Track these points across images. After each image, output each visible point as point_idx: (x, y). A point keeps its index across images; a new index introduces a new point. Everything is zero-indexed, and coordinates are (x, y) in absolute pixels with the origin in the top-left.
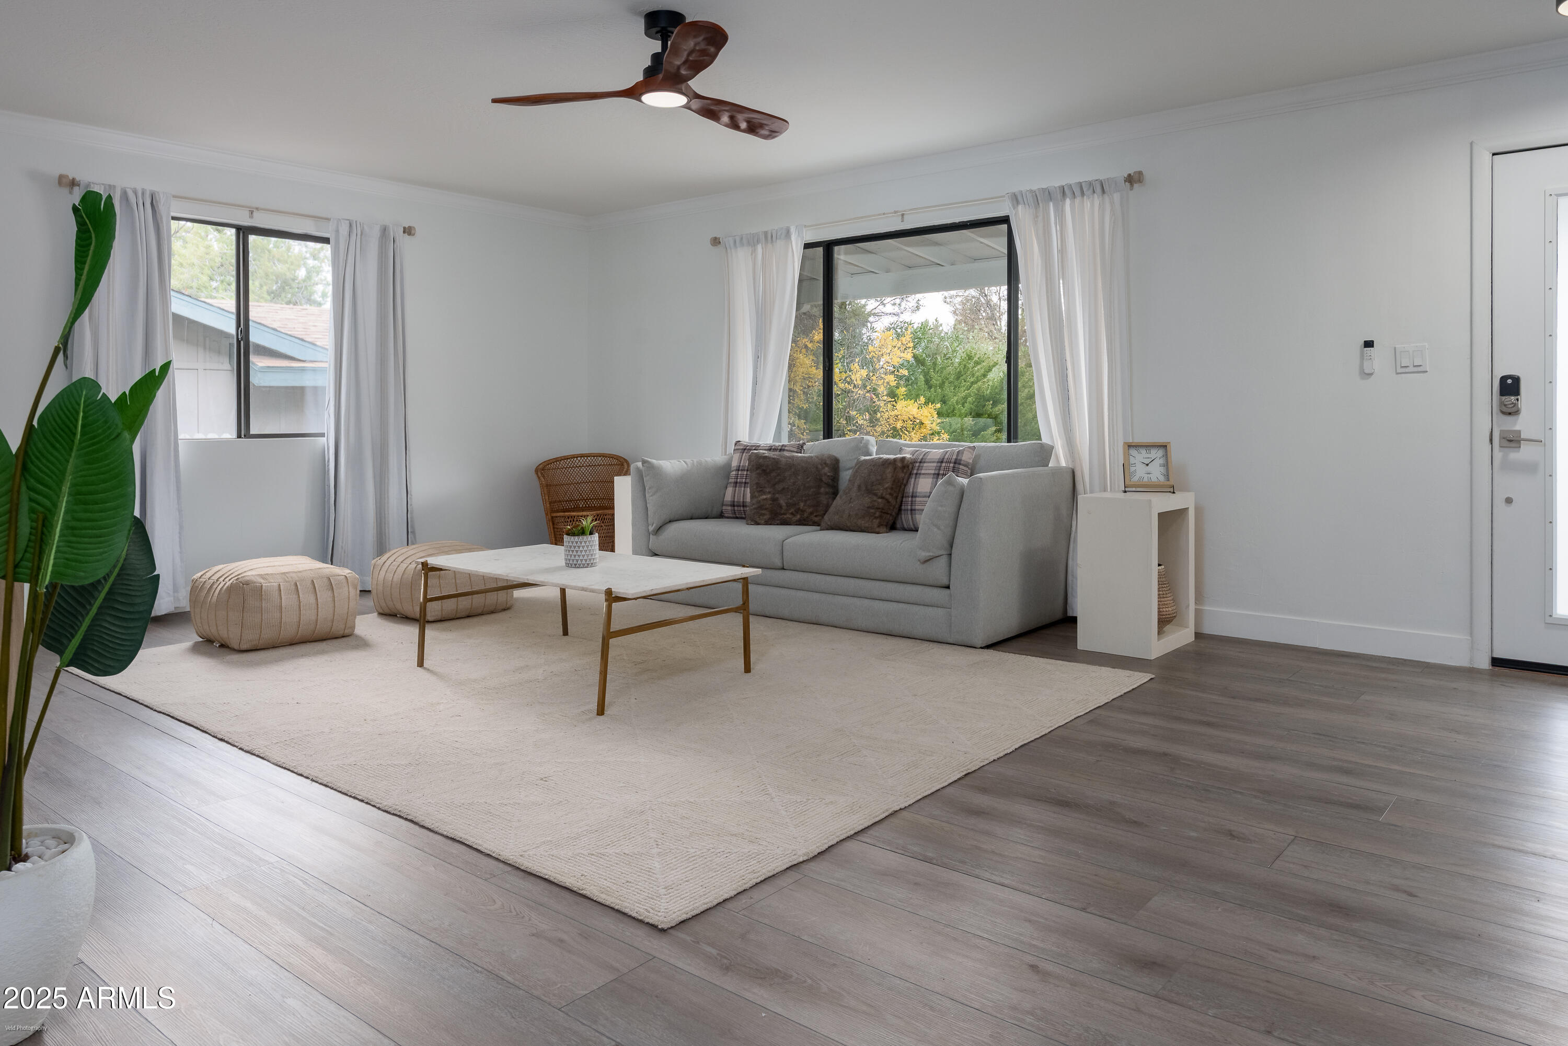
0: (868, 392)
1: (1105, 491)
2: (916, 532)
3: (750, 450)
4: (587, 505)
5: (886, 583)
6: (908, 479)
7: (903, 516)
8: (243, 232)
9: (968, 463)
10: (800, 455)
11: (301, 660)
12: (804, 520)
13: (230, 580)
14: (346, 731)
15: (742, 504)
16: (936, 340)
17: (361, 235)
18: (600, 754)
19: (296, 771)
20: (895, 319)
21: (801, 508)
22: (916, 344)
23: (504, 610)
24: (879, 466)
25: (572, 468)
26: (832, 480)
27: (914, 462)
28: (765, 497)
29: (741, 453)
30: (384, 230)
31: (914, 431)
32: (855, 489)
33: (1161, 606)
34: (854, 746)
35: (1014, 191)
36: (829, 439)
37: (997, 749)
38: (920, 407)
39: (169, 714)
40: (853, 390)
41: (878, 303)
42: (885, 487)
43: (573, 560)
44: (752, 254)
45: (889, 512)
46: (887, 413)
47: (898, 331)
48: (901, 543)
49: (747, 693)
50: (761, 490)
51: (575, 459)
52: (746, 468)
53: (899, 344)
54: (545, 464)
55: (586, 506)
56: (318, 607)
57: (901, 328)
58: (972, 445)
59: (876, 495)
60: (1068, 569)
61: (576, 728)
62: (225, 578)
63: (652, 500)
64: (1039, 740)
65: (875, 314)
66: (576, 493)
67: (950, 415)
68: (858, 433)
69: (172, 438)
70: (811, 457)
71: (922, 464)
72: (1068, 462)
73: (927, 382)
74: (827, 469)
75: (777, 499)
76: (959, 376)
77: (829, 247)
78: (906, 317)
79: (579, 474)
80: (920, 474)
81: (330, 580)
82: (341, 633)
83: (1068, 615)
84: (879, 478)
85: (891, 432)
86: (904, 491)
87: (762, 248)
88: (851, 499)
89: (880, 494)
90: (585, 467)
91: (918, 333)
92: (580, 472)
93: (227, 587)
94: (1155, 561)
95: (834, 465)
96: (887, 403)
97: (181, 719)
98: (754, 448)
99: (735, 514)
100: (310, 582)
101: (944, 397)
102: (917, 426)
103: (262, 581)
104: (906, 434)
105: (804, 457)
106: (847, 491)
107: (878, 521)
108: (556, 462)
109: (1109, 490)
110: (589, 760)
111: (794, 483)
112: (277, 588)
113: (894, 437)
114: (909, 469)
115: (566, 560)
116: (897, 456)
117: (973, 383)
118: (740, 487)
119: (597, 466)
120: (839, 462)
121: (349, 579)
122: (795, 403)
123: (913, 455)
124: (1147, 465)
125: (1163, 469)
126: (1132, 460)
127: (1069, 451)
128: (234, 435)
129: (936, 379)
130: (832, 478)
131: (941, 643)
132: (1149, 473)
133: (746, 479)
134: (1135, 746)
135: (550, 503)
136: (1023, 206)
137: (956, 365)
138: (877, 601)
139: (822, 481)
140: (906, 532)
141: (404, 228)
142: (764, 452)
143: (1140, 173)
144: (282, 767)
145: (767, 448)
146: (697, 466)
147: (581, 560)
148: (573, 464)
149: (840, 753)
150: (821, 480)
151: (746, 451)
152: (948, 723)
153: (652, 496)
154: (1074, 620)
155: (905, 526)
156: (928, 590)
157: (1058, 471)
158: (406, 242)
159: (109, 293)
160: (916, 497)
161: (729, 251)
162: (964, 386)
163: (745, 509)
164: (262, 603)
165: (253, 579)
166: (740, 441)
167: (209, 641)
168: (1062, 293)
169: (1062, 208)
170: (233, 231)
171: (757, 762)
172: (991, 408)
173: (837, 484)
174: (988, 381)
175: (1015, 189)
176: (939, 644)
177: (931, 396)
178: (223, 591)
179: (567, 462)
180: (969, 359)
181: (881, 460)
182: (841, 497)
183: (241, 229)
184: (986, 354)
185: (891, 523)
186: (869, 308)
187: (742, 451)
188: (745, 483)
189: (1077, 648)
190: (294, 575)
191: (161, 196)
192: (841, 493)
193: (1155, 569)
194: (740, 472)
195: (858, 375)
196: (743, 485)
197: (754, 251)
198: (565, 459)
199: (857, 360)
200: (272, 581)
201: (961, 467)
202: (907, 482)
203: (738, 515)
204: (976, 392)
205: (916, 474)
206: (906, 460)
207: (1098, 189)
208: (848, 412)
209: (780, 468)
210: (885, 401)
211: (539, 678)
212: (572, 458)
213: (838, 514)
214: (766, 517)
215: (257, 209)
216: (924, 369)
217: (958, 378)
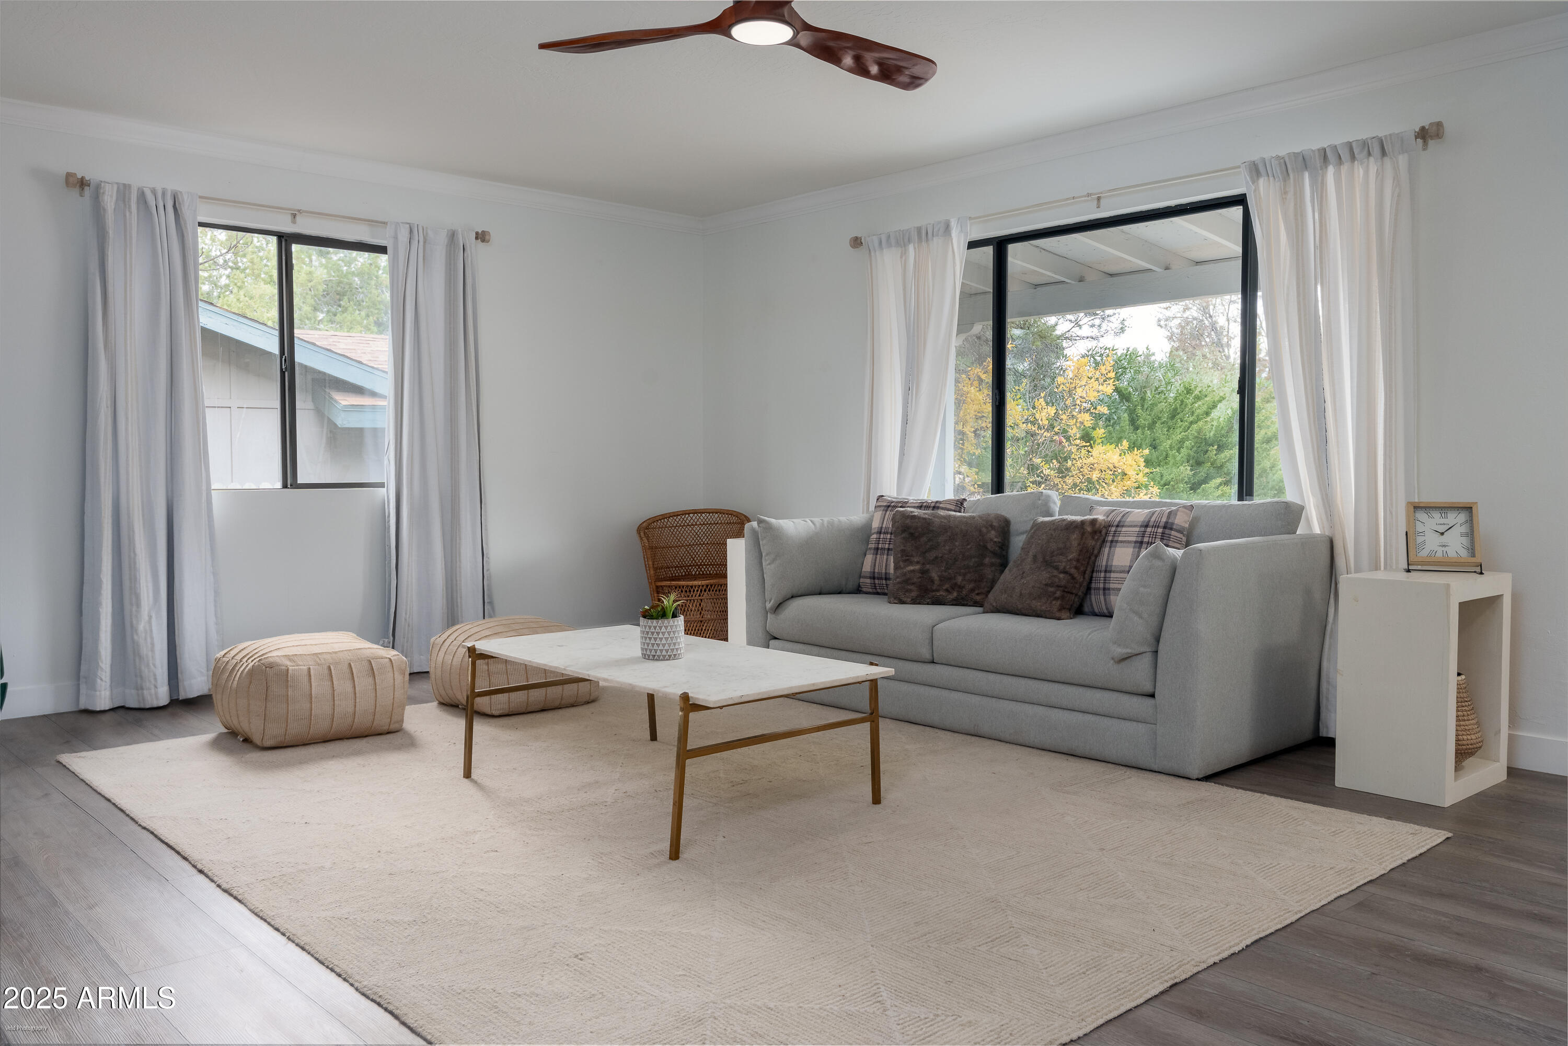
0: (1057, 434)
1: (1376, 569)
2: (1109, 619)
3: (895, 507)
4: (701, 573)
5: (1066, 686)
6: (1100, 548)
7: (1093, 597)
8: (286, 240)
9: (1184, 528)
10: (958, 514)
11: (331, 762)
12: (962, 598)
13: (252, 661)
14: (351, 867)
15: (884, 577)
16: (1146, 369)
17: (425, 242)
18: (661, 921)
19: (273, 923)
20: (1093, 344)
21: (959, 583)
22: (1120, 376)
23: (588, 703)
24: (1062, 530)
25: (682, 527)
26: (999, 547)
27: (1108, 525)
28: (911, 568)
29: (883, 510)
30: (452, 236)
31: (1115, 483)
32: (1029, 559)
33: (1460, 733)
34: (1010, 928)
35: (1253, 159)
36: (999, 493)
37: (1218, 945)
38: (1123, 454)
39: (153, 831)
40: (1037, 432)
41: (1073, 324)
42: (1069, 558)
43: (651, 651)
44: (901, 257)
45: (1074, 592)
46: (1081, 461)
47: (1094, 358)
48: (1089, 634)
49: (872, 834)
50: (908, 560)
51: (687, 515)
52: (890, 531)
53: (1098, 374)
54: (650, 521)
55: (699, 573)
56: (355, 697)
57: (1101, 355)
58: (1189, 503)
59: (1057, 568)
60: (1322, 674)
61: (639, 877)
62: (248, 659)
63: (769, 569)
64: (1282, 933)
65: (1066, 338)
66: (688, 557)
67: (1161, 463)
68: (1043, 486)
69: (204, 488)
70: (973, 518)
71: (1119, 529)
72: (1324, 528)
73: (1133, 422)
74: (993, 532)
75: (927, 571)
76: (1174, 414)
77: (1000, 245)
78: (1108, 341)
79: (691, 534)
80: (1117, 542)
81: (371, 664)
82: (386, 728)
83: (1321, 735)
84: (1061, 545)
85: (1086, 484)
86: (1094, 563)
87: (915, 248)
88: (1023, 573)
89: (1062, 568)
90: (698, 525)
91: (1123, 362)
92: (693, 532)
93: (249, 670)
94: (1453, 668)
95: (1004, 527)
96: (1080, 448)
97: (163, 838)
98: (900, 505)
99: (876, 589)
100: (346, 665)
101: (1154, 440)
102: (1119, 478)
103: (288, 663)
104: (1104, 487)
105: (964, 517)
106: (1019, 562)
107: (1059, 602)
108: (664, 519)
109: (1382, 568)
110: (645, 930)
111: (950, 551)
112: (306, 673)
113: (1089, 490)
114: (1101, 535)
115: (642, 649)
116: (1086, 518)
117: (1191, 423)
118: (882, 554)
119: (712, 524)
120: (1010, 525)
121: (393, 662)
122: (965, 448)
123: (1108, 517)
124: (1442, 534)
125: (1465, 541)
126: (1420, 527)
127: (1326, 513)
128: (279, 485)
129: (1144, 418)
130: (1000, 545)
131: (1142, 769)
132: (1444, 546)
133: (889, 544)
134: (1430, 951)
135: (655, 569)
136: (1266, 178)
137: (1171, 400)
138: (1056, 710)
139: (987, 548)
140: (1098, 618)
141: (477, 233)
142: (912, 509)
143: (1439, 125)
144: (258, 916)
145: (917, 505)
146: (828, 526)
147: (661, 651)
148: (684, 522)
149: (989, 937)
150: (985, 548)
151: (890, 508)
152: (1148, 898)
153: (769, 564)
154: (1330, 743)
155: (1096, 610)
156: (1125, 699)
157: (1310, 540)
158: (479, 251)
159: (126, 314)
160: (1110, 572)
161: (873, 254)
162: (1180, 427)
163: (888, 582)
164: (288, 691)
165: (278, 660)
166: (883, 496)
167: (233, 733)
168: (1320, 299)
169: (1323, 180)
170: (274, 240)
171: (872, 946)
172: (1216, 455)
173: (1007, 552)
174: (1212, 420)
175: (1255, 157)
176: (1139, 771)
177: (1137, 440)
178: (244, 675)
179: (677, 520)
180: (1188, 393)
181: (1065, 523)
182: (1010, 571)
183: (283, 237)
184: (1210, 386)
185: (1076, 605)
186: (1059, 331)
187: (886, 508)
188: (889, 549)
189: (1334, 785)
190: (328, 657)
191: (185, 197)
192: (1011, 564)
193: (1453, 679)
194: (882, 536)
195: (1044, 414)
196: (886, 552)
197: (904, 254)
198: (674, 516)
199: (1042, 395)
200: (301, 663)
201: (1173, 533)
202: (1099, 552)
203: (879, 591)
204: (1196, 434)
205: (1112, 541)
206: (1098, 523)
207: (1376, 150)
208: (1031, 459)
209: (932, 531)
210: (1077, 445)
211: (608, 800)
212: (682, 515)
213: (1005, 592)
214: (914, 594)
215: (299, 211)
216: (1129, 406)
217: (1173, 417)
